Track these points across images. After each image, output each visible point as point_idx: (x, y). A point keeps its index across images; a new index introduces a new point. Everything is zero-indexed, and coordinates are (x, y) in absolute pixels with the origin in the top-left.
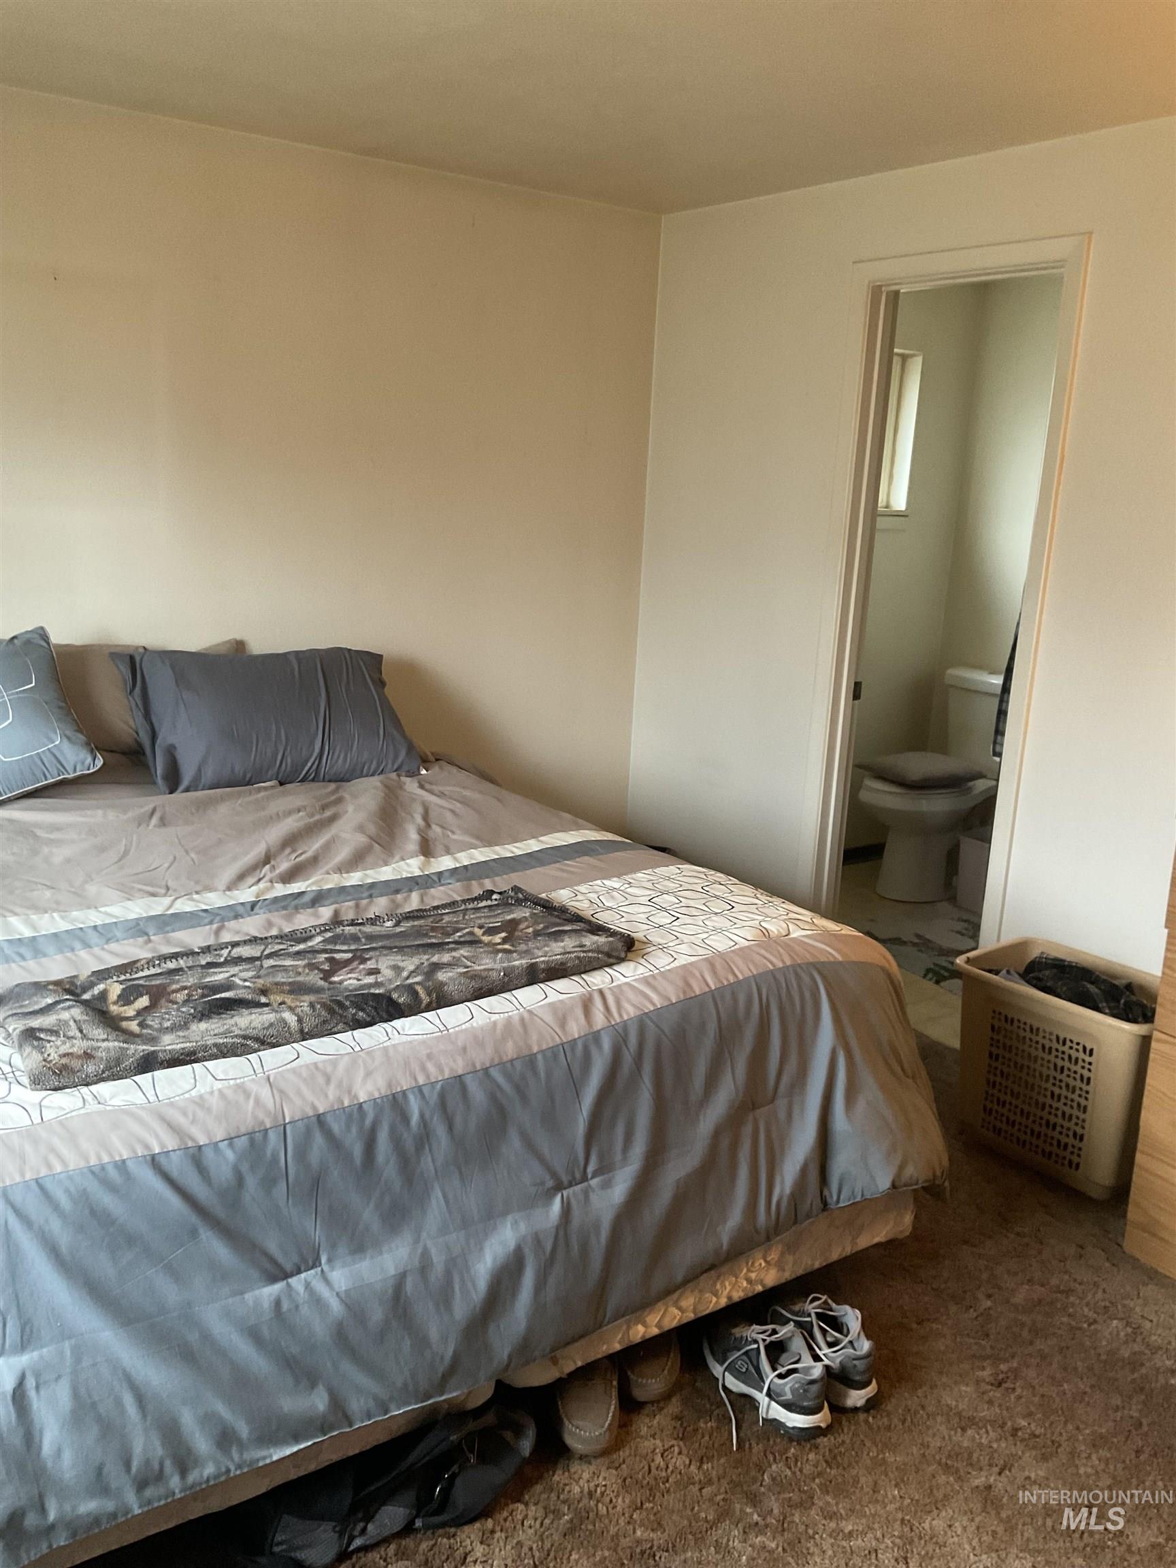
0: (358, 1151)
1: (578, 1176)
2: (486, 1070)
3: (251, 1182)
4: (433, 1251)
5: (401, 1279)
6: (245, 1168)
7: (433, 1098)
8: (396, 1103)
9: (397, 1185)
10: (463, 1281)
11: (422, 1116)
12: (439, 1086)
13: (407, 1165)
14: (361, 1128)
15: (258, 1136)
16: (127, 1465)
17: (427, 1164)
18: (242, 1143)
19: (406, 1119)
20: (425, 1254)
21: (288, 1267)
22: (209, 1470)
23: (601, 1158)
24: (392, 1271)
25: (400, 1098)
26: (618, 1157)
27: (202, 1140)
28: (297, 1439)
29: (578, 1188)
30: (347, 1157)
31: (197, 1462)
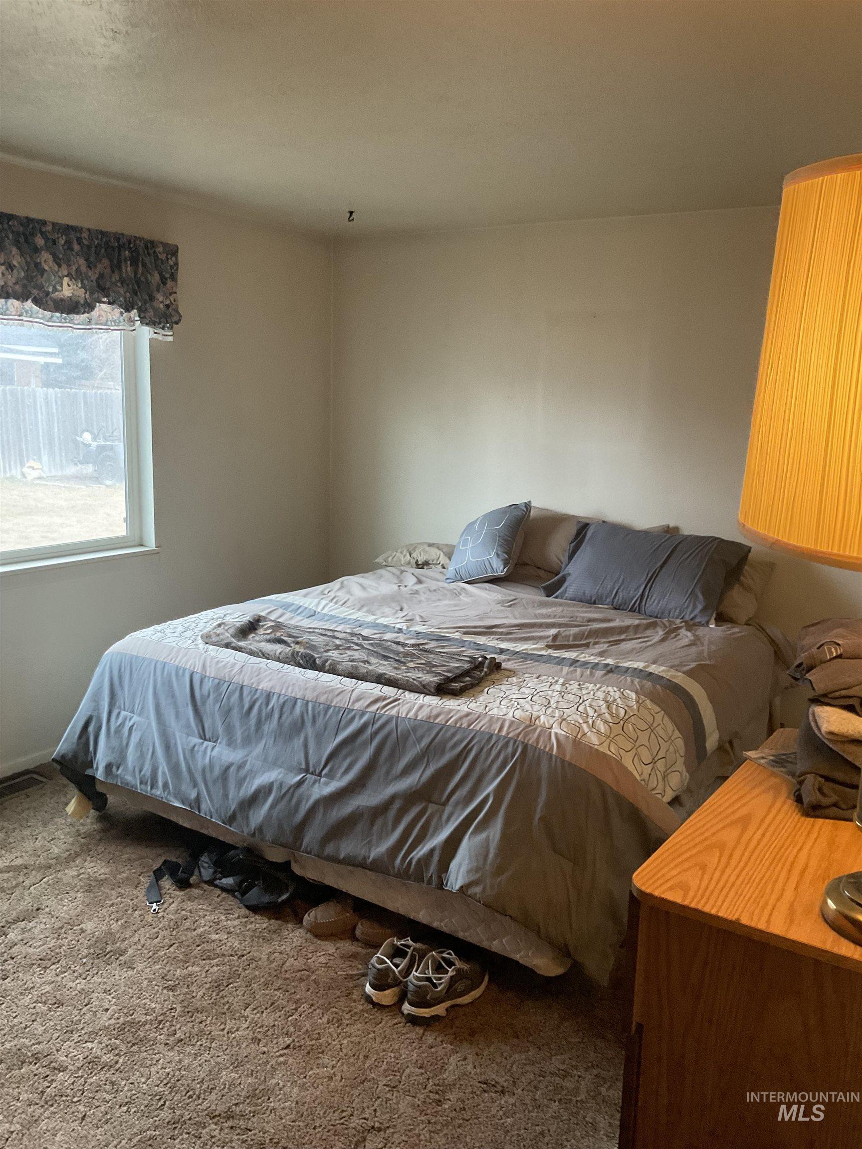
0: (247, 706)
1: (317, 771)
2: (308, 702)
3: (211, 697)
4: (248, 764)
5: (231, 764)
6: (212, 691)
7: (282, 700)
8: (268, 696)
9: (253, 728)
10: (249, 782)
11: (273, 707)
12: (286, 698)
13: (259, 724)
14: (251, 698)
15: (222, 682)
16: (140, 771)
17: (266, 728)
18: (216, 681)
19: (267, 704)
20: (245, 763)
21: (207, 737)
22: (158, 793)
23: (330, 770)
24: (230, 760)
25: (271, 695)
26: (339, 775)
27: (207, 675)
28: (183, 803)
29: (314, 777)
30: (242, 706)
31: (157, 788)
